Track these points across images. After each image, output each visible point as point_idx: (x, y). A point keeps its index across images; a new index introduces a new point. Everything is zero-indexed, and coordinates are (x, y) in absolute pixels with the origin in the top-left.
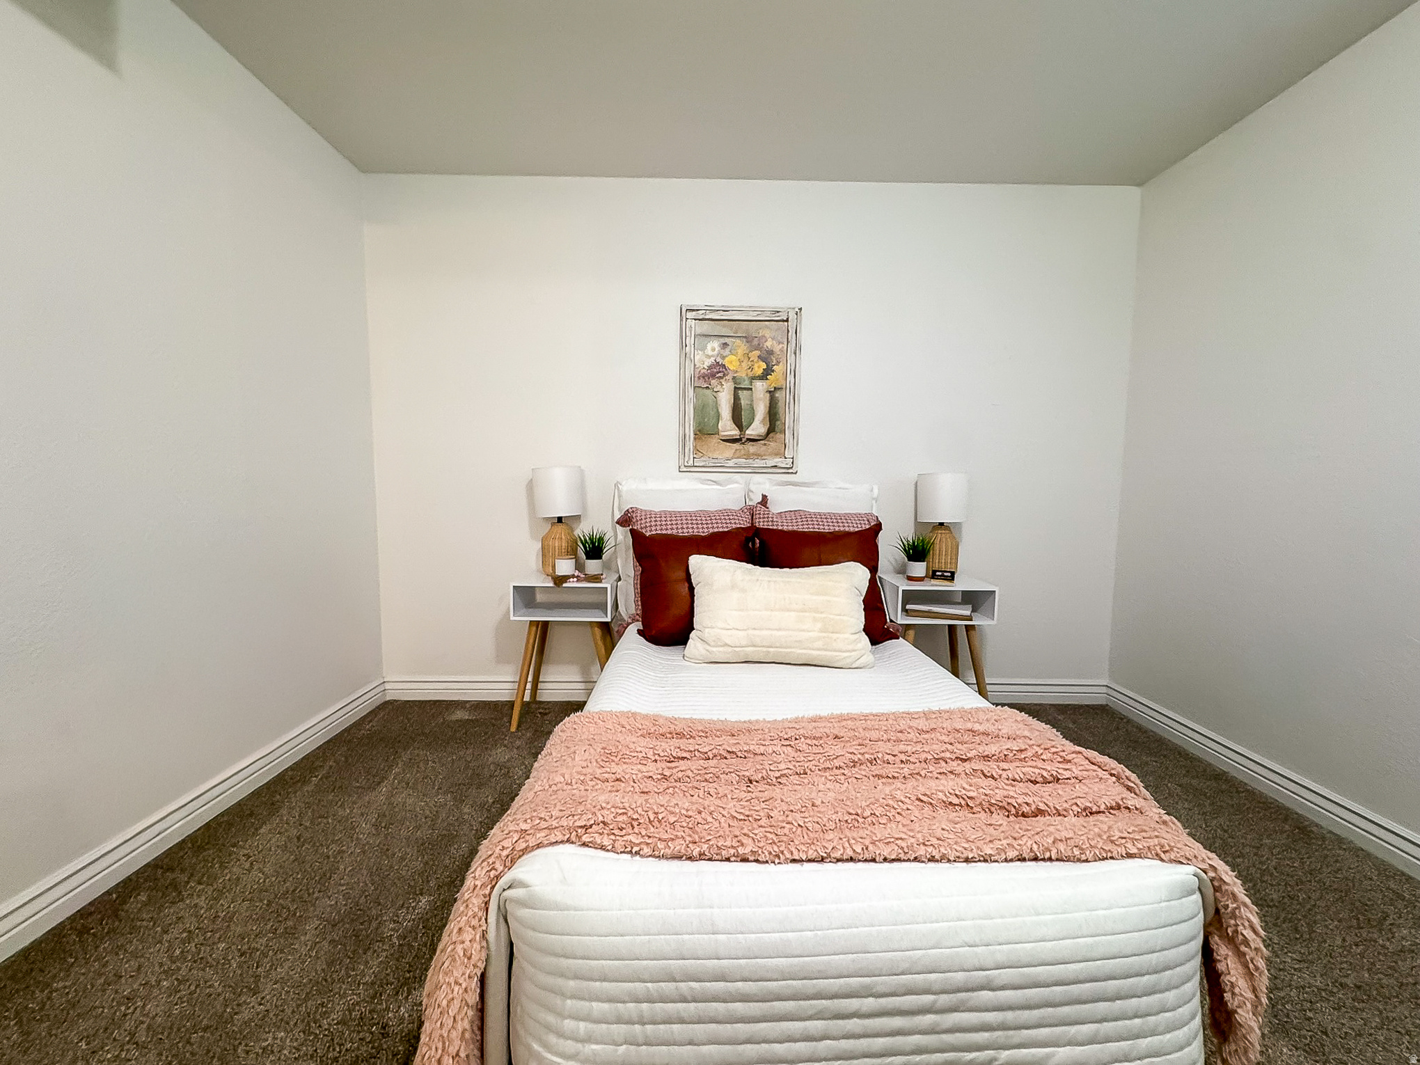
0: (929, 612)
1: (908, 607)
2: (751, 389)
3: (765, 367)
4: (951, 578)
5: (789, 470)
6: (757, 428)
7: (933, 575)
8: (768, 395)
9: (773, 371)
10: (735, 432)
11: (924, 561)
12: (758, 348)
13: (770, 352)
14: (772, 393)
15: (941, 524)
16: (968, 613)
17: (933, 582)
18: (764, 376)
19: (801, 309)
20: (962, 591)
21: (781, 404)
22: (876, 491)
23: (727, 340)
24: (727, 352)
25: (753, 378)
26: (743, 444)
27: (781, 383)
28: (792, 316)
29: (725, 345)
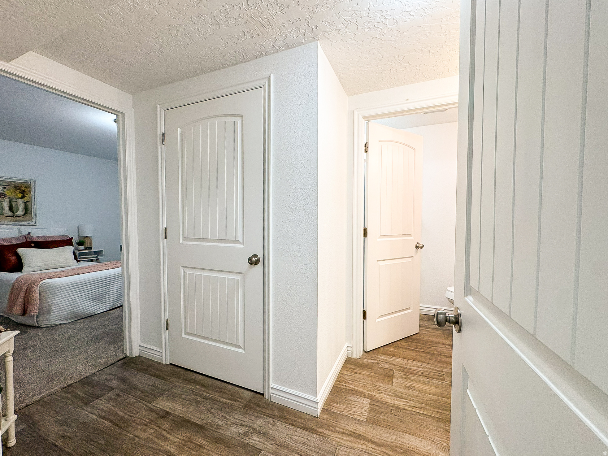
0: (86, 257)
1: (80, 257)
2: (17, 201)
3: (22, 195)
4: (91, 249)
5: (33, 225)
6: (20, 212)
7: (86, 249)
8: (24, 203)
9: (26, 197)
10: (11, 214)
11: (83, 245)
12: (19, 189)
13: (24, 191)
14: (26, 203)
15: (87, 237)
16: (97, 256)
17: (86, 250)
18: (22, 198)
19: (35, 180)
20: (94, 251)
21: (29, 206)
22: (66, 229)
23: (6, 187)
24: (5, 190)
25: (18, 198)
26: (15, 217)
27: (29, 200)
28: (32, 182)
29: (5, 188)
